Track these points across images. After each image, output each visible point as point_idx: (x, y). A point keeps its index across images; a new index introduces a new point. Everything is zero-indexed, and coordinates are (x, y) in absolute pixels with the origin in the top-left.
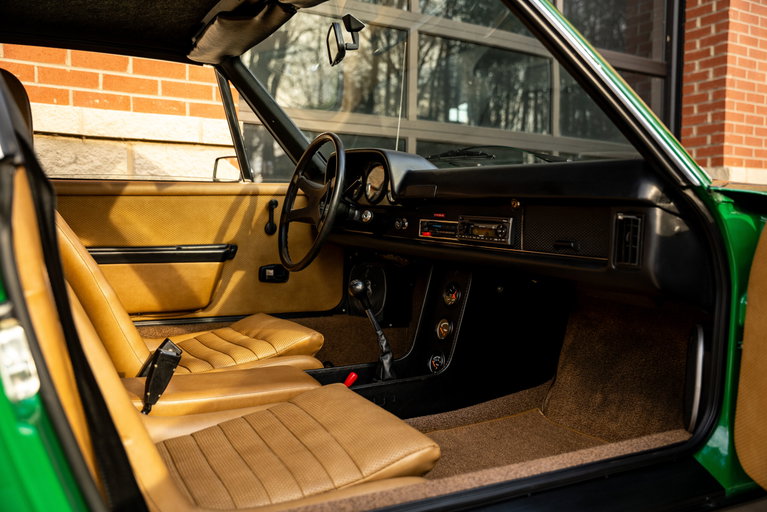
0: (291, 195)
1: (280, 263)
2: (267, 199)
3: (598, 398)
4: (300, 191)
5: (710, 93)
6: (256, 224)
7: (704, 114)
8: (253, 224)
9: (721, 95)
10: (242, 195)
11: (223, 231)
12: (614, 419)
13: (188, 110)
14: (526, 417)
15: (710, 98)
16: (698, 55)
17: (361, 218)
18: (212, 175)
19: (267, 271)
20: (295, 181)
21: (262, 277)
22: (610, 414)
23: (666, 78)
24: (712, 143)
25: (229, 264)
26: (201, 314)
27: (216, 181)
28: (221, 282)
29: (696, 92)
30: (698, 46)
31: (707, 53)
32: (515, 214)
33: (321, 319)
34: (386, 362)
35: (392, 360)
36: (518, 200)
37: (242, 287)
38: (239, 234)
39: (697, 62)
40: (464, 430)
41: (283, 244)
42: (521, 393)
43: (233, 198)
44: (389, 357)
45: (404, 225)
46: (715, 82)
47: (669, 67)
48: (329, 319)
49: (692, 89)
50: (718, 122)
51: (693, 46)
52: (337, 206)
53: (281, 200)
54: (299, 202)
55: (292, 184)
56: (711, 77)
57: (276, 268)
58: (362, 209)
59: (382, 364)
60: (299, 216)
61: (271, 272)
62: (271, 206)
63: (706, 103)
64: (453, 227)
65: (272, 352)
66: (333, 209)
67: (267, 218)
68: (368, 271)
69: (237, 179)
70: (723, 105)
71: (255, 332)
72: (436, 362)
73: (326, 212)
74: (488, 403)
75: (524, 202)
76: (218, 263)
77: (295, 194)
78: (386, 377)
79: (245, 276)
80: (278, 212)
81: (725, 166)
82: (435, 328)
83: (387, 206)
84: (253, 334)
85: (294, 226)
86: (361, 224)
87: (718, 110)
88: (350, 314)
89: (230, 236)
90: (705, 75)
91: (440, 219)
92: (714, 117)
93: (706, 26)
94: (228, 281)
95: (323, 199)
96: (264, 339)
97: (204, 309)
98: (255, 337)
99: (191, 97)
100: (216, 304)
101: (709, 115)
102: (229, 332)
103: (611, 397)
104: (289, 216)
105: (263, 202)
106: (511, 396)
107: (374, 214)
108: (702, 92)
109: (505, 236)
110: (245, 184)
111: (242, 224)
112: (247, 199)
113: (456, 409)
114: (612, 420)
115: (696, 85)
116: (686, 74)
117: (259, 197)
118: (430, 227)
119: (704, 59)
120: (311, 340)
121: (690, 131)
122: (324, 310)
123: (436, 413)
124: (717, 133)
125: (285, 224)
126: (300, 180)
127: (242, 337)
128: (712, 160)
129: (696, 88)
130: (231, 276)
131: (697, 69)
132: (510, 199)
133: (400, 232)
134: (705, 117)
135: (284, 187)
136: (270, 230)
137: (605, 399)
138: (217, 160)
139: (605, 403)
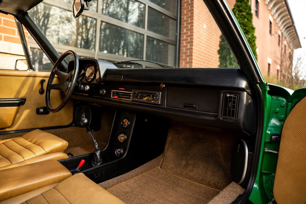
0: (51, 77)
1: (46, 106)
2: (41, 79)
3: (184, 162)
4: (56, 76)
5: (188, 52)
6: (35, 89)
7: (186, 58)
8: (34, 89)
9: (191, 52)
10: (29, 76)
11: (19, 92)
12: (192, 171)
13: (3, 38)
14: (154, 171)
16: (185, 40)
17: (84, 89)
18: (14, 67)
19: (40, 110)
20: (54, 71)
21: (38, 112)
22: (190, 169)
23: (176, 45)
24: (189, 67)
25: (22, 107)
26: (8, 130)
27: (16, 70)
28: (18, 115)
29: (184, 51)
30: (185, 37)
31: (187, 39)
32: (162, 90)
33: (64, 129)
34: (98, 153)
35: (101, 153)
36: (164, 84)
37: (28, 117)
38: (27, 93)
39: (185, 42)
40: (132, 180)
41: (47, 99)
42: (152, 161)
43: (24, 78)
44: (99, 152)
45: (104, 92)
47: (176, 42)
48: (67, 129)
49: (183, 50)
50: (191, 61)
51: (183, 37)
52: (75, 83)
53: (47, 80)
54: (55, 81)
55: (52, 73)
56: (189, 47)
57: (44, 108)
58: (85, 85)
59: (96, 155)
60: (55, 87)
61: (42, 110)
62: (42, 82)
63: (187, 54)
64: (129, 94)
65: (43, 152)
66: (73, 85)
67: (40, 87)
68: (83, 109)
69: (26, 69)
70: (192, 56)
71: (35, 140)
72: (118, 152)
73: (69, 86)
74: (141, 167)
75: (168, 85)
76: (16, 107)
77: (54, 77)
78: (98, 161)
79: (30, 112)
80: (45, 84)
82: (118, 137)
83: (96, 84)
84: (33, 141)
85: (52, 91)
86: (84, 91)
87: (191, 57)
88: (76, 126)
89: (23, 94)
90: (187, 46)
91: (122, 91)
92: (190, 59)
93: (187, 32)
94: (22, 114)
95: (68, 80)
96: (39, 145)
97: (9, 127)
98: (34, 143)
99: (4, 33)
100: (16, 124)
101: (188, 58)
102: (21, 140)
103: (190, 162)
104: (50, 87)
105: (38, 80)
106: (149, 162)
107: (90, 86)
108: (186, 51)
109: (157, 100)
110: (30, 72)
111: (29, 89)
112: (31, 78)
113: (128, 172)
114: (191, 171)
115: (184, 49)
116: (181, 45)
117: (36, 78)
118: (117, 94)
119: (187, 41)
120: (62, 145)
121: (182, 63)
122: (65, 125)
123: (121, 175)
124: (190, 64)
125: (48, 90)
126: (56, 71)
127: (27, 143)
130: (23, 112)
131: (185, 44)
132: (160, 83)
133: (102, 95)
135: (49, 74)
136: (41, 92)
137: (187, 163)
138: (17, 61)
139: (187, 165)
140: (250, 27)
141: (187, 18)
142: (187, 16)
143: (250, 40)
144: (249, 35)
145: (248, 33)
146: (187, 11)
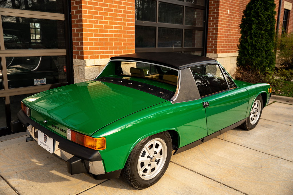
5: (214, 36)
7: (212, 41)
9: (217, 37)
15: (214, 37)
16: (211, 26)
23: (204, 31)
24: (214, 48)
30: (211, 24)
31: (214, 26)
39: (211, 28)
46: (215, 34)
47: (204, 28)
50: (216, 43)
51: (210, 24)
63: (213, 38)
81: (217, 54)
87: (216, 40)
90: (213, 31)
92: (215, 42)
93: (213, 20)
101: (214, 41)
108: (212, 35)
115: (211, 33)
116: (209, 30)
119: (213, 28)
121: (209, 44)
124: (215, 46)
128: (214, 52)
129: (211, 34)
131: (211, 30)
134: (213, 42)
140: (270, 4)
141: (213, 8)
142: (214, 6)
143: (270, 17)
144: (268, 12)
145: (268, 10)
146: (214, 2)
